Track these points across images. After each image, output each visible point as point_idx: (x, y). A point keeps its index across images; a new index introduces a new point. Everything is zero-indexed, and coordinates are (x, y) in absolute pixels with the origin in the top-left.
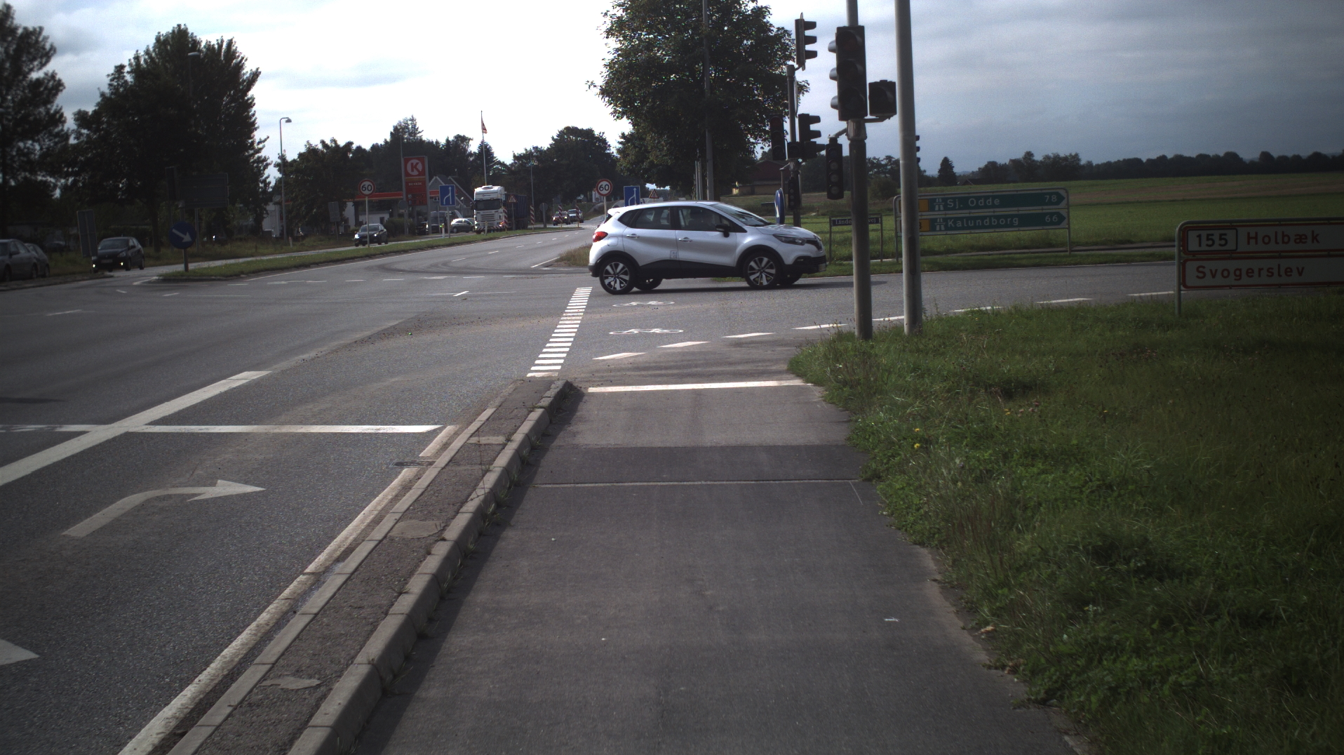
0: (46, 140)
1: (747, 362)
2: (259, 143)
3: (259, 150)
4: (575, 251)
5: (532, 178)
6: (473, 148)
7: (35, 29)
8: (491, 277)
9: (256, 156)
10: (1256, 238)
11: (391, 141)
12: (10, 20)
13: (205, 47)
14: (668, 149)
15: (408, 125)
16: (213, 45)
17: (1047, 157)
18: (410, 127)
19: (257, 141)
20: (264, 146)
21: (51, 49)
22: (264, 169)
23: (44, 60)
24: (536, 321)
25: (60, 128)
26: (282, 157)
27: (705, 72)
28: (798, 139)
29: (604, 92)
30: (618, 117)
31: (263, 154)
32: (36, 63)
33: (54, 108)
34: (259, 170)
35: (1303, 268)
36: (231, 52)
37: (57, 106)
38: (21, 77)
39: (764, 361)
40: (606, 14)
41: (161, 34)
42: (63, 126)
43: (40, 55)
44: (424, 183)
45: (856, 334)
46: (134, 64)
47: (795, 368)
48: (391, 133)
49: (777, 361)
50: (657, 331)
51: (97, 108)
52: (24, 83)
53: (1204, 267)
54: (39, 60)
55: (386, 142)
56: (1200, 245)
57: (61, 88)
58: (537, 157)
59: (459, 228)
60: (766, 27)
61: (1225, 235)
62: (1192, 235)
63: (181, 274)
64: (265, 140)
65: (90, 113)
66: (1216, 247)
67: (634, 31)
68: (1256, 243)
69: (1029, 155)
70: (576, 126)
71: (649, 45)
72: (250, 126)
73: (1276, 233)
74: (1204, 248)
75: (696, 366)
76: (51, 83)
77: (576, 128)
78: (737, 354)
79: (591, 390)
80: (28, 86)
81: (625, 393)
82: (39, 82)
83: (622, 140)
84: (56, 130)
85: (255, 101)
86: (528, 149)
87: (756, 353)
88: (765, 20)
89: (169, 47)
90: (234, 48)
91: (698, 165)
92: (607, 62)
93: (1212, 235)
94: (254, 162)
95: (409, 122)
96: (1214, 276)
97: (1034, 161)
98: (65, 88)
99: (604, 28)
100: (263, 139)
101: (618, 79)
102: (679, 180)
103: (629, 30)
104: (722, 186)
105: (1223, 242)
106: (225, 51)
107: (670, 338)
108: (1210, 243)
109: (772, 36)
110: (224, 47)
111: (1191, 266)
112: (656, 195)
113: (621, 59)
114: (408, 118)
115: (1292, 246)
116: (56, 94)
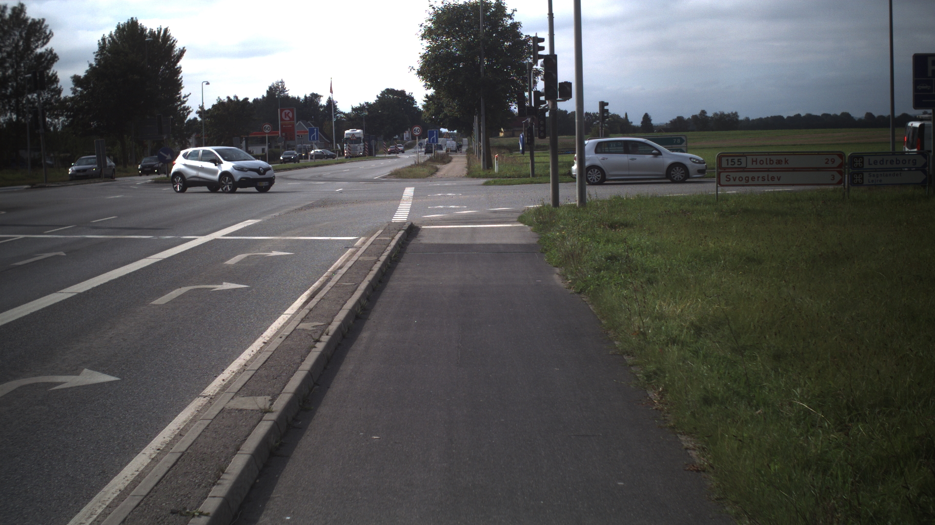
0: (46, 94)
1: (498, 218)
2: (184, 97)
3: (184, 102)
4: (400, 169)
5: (364, 123)
6: (323, 102)
7: (40, 20)
8: (352, 183)
9: (182, 106)
10: (756, 161)
11: (267, 97)
12: (23, 13)
13: (149, 33)
14: (458, 108)
15: (279, 86)
16: (155, 32)
17: (716, 114)
18: (280, 87)
19: (183, 96)
20: (188, 99)
21: (50, 34)
22: (187, 115)
23: (45, 40)
24: (387, 202)
25: (55, 86)
26: (202, 107)
27: (482, 62)
28: (533, 105)
29: (420, 73)
30: (428, 88)
31: (187, 104)
32: (40, 42)
33: (51, 72)
34: (184, 116)
35: (780, 177)
36: (166, 37)
37: (54, 71)
38: (29, 52)
39: (506, 218)
40: (421, 25)
41: (121, 23)
42: (57, 84)
43: (43, 37)
44: (293, 125)
45: (551, 205)
46: (102, 43)
47: (521, 220)
48: (267, 91)
49: (513, 218)
50: (453, 207)
51: (86, 74)
52: (32, 55)
53: (730, 176)
54: (42, 40)
55: (263, 97)
56: (728, 165)
57: (56, 59)
58: (367, 109)
59: (317, 156)
60: (519, 35)
61: (741, 159)
62: (724, 160)
63: (165, 179)
64: (188, 95)
65: (82, 78)
66: (736, 166)
67: (438, 35)
68: (756, 164)
69: (703, 112)
70: (393, 88)
71: (447, 45)
72: (178, 86)
73: (766, 159)
74: (730, 166)
75: (473, 219)
76: (50, 56)
77: (394, 90)
78: (494, 215)
79: (423, 227)
80: (35, 57)
81: (440, 228)
82: (41, 55)
83: (426, 99)
84: (52, 87)
85: (182, 69)
86: (362, 104)
87: (502, 215)
88: (518, 31)
89: (125, 33)
90: (168, 34)
91: (476, 118)
92: (422, 54)
93: (734, 159)
94: (181, 110)
95: (280, 84)
96: (735, 180)
97: (707, 116)
98: (59, 59)
99: (420, 34)
100: (187, 95)
101: (428, 66)
102: (463, 126)
103: (435, 35)
104: (491, 131)
105: (739, 163)
106: (163, 36)
107: (459, 210)
108: (733, 163)
109: (522, 41)
110: (162, 32)
111: (723, 175)
112: (448, 136)
113: (430, 53)
114: (279, 81)
115: (774, 166)
116: (53, 63)
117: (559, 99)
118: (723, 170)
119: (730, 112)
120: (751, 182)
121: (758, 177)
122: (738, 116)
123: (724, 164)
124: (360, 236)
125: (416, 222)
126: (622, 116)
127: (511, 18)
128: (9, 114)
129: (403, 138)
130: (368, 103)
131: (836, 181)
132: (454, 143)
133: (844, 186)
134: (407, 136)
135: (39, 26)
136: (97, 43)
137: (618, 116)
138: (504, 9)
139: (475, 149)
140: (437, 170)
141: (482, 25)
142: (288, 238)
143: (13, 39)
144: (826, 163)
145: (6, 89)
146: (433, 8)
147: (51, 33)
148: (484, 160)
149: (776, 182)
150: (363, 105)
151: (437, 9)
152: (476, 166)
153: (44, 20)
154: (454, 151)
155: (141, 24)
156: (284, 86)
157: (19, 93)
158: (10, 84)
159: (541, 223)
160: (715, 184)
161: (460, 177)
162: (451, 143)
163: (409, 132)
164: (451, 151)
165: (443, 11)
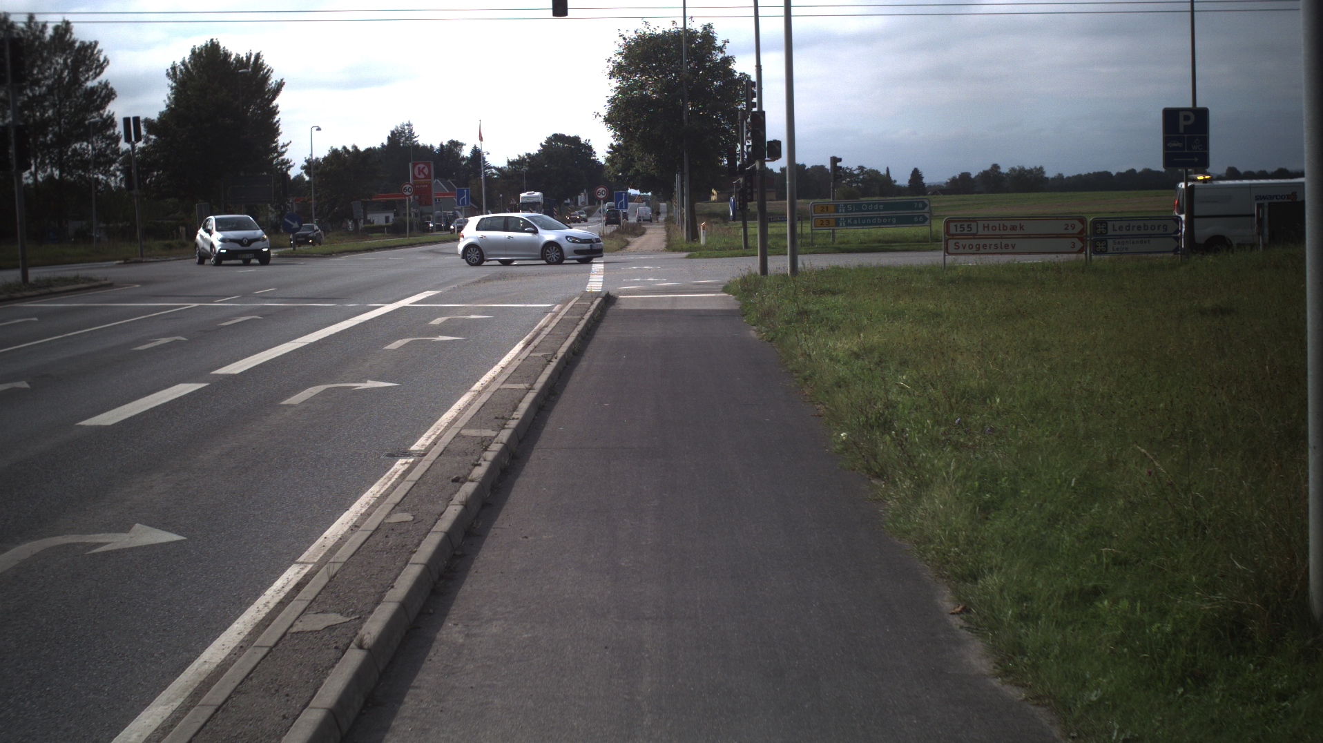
0: (99, 142)
1: (701, 289)
2: (282, 147)
3: (283, 153)
6: (466, 152)
7: (91, 43)
9: (280, 158)
11: (388, 145)
12: (69, 34)
13: (235, 59)
14: (655, 164)
15: (405, 130)
16: (242, 58)
17: (1013, 170)
18: (407, 131)
19: (281, 145)
20: (287, 150)
21: (104, 62)
22: (287, 172)
23: (98, 70)
25: (112, 131)
27: (685, 107)
29: (607, 120)
31: (286, 156)
32: (91, 73)
33: (106, 113)
35: (1015, 244)
36: (258, 65)
37: (109, 112)
38: (77, 86)
41: (197, 47)
43: (94, 66)
44: (430, 185)
45: (758, 273)
46: (171, 73)
47: (726, 289)
48: (389, 137)
49: (717, 288)
50: (652, 279)
51: (162, 116)
52: (80, 91)
53: (958, 243)
54: (94, 71)
55: (383, 145)
56: (956, 231)
57: (113, 96)
58: (529, 163)
60: (731, 73)
61: (971, 225)
62: (952, 225)
64: (288, 144)
66: (965, 232)
67: (630, 73)
68: (988, 230)
69: (995, 167)
72: (274, 131)
73: (999, 224)
74: (959, 232)
75: (674, 290)
76: (104, 92)
77: (564, 135)
78: (697, 287)
79: (620, 296)
80: (84, 94)
81: (638, 297)
82: (93, 90)
83: (611, 150)
84: (108, 133)
85: (279, 109)
87: (706, 287)
88: (731, 67)
89: (202, 59)
90: (261, 61)
91: (678, 177)
92: (610, 98)
93: (963, 225)
94: (277, 164)
95: (406, 127)
96: (964, 248)
97: (1000, 173)
98: (116, 95)
100: (286, 144)
101: (618, 112)
102: (659, 186)
103: (626, 73)
104: (698, 192)
105: (969, 229)
106: (253, 63)
107: (658, 282)
108: (962, 229)
109: (736, 80)
110: (253, 59)
111: (951, 243)
112: (641, 199)
113: (620, 96)
114: (405, 123)
115: (1008, 232)
116: (109, 102)
117: (767, 159)
118: (951, 237)
119: (1033, 167)
120: (982, 250)
121: (990, 245)
122: (1043, 173)
123: (952, 231)
124: (556, 303)
125: (612, 293)
126: (883, 172)
127: (722, 52)
128: (49, 170)
129: (576, 203)
130: (529, 154)
131: (1077, 249)
132: (648, 209)
133: (1086, 254)
134: (583, 200)
135: (89, 51)
136: (166, 72)
137: (877, 173)
138: (713, 39)
139: (677, 216)
140: (628, 243)
141: (685, 60)
142: (480, 305)
143: (55, 69)
144: (1066, 229)
145: (46, 135)
146: (624, 39)
147: (106, 61)
148: (687, 230)
149: (1010, 249)
150: (523, 157)
151: (628, 40)
152: (678, 238)
153: (96, 43)
154: (648, 220)
155: (224, 48)
156: (412, 130)
157: (63, 141)
158: (50, 129)
159: (745, 290)
160: (942, 253)
161: (658, 250)
162: (644, 210)
163: (585, 195)
164: (644, 220)
165: (637, 43)
